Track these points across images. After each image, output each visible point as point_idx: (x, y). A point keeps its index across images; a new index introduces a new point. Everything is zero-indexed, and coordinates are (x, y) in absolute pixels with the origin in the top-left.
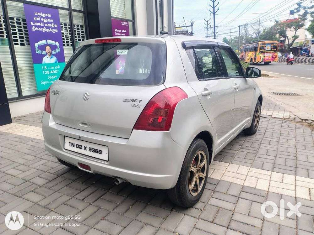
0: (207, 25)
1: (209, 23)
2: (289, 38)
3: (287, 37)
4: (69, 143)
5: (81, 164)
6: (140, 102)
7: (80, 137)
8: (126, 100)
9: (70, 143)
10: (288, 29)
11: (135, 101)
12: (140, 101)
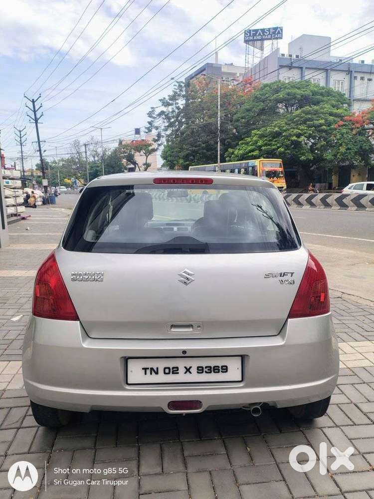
0: (21, 137)
1: (23, 133)
2: (140, 165)
3: (137, 164)
4: (143, 369)
5: (174, 404)
6: (291, 276)
7: (184, 352)
8: (267, 276)
9: (145, 369)
10: (137, 154)
11: (284, 275)
12: (292, 274)
